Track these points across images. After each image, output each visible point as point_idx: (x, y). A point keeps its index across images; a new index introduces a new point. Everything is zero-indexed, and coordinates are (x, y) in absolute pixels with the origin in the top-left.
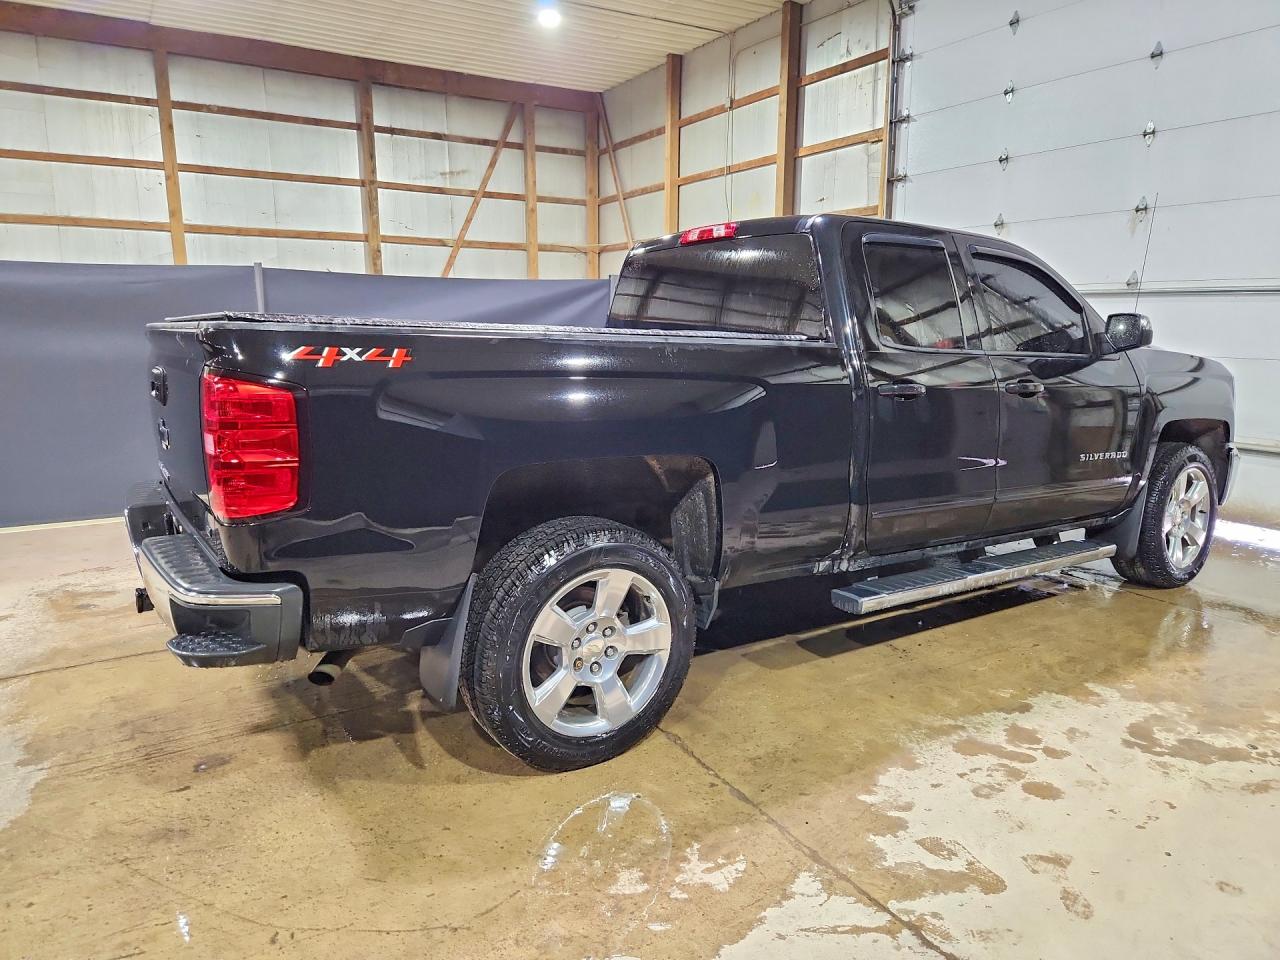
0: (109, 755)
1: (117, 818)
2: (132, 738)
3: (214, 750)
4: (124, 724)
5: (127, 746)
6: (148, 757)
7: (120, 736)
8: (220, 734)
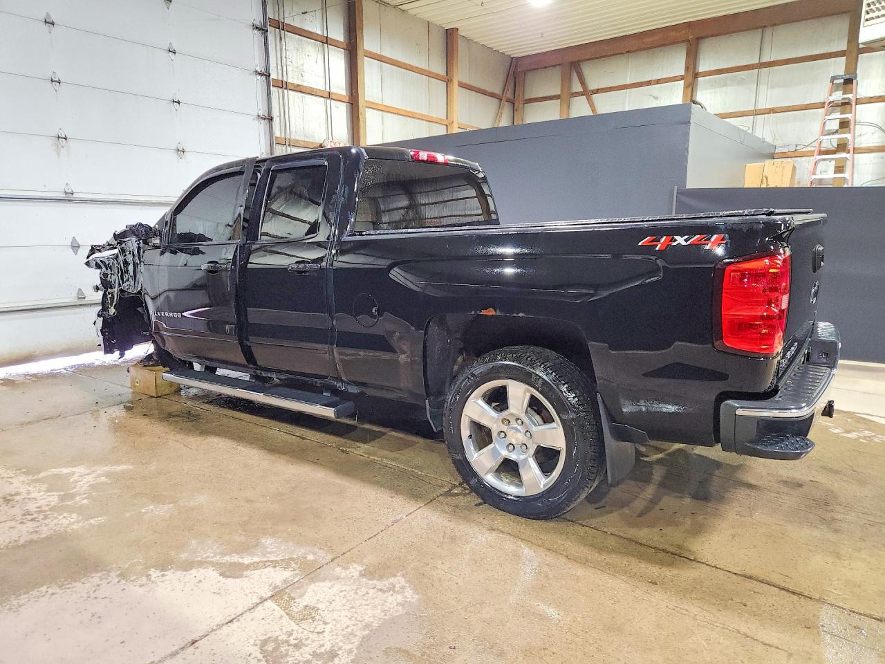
0: (851, 517)
1: (854, 486)
2: (834, 519)
3: (785, 490)
4: (836, 531)
5: (840, 517)
6: (827, 504)
7: (842, 525)
8: (776, 495)
